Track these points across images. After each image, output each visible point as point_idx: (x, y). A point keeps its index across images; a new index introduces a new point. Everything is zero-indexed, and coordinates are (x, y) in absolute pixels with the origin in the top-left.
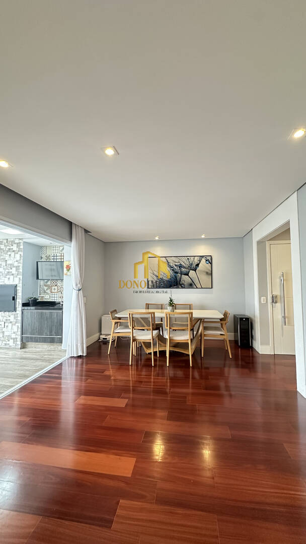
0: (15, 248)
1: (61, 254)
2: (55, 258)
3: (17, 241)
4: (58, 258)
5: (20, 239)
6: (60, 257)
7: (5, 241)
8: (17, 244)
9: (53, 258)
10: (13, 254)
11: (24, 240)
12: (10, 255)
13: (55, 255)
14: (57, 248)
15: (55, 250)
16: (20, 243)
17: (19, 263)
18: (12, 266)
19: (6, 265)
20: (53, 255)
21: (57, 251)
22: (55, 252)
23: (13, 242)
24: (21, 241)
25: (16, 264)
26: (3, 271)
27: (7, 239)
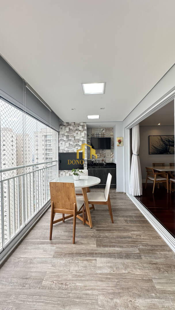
0: (80, 128)
1: (102, 133)
2: (98, 135)
3: (82, 124)
4: (99, 135)
5: (84, 123)
6: (101, 135)
7: (73, 124)
8: (82, 126)
9: (96, 135)
10: (79, 132)
11: (87, 124)
12: (77, 133)
13: (98, 134)
14: (99, 130)
15: (98, 130)
16: (84, 125)
17: (84, 138)
18: (79, 140)
19: (75, 140)
20: (96, 134)
21: (99, 131)
22: (98, 132)
23: (79, 125)
24: (84, 124)
25: (82, 139)
26: (73, 144)
27: (75, 123)
